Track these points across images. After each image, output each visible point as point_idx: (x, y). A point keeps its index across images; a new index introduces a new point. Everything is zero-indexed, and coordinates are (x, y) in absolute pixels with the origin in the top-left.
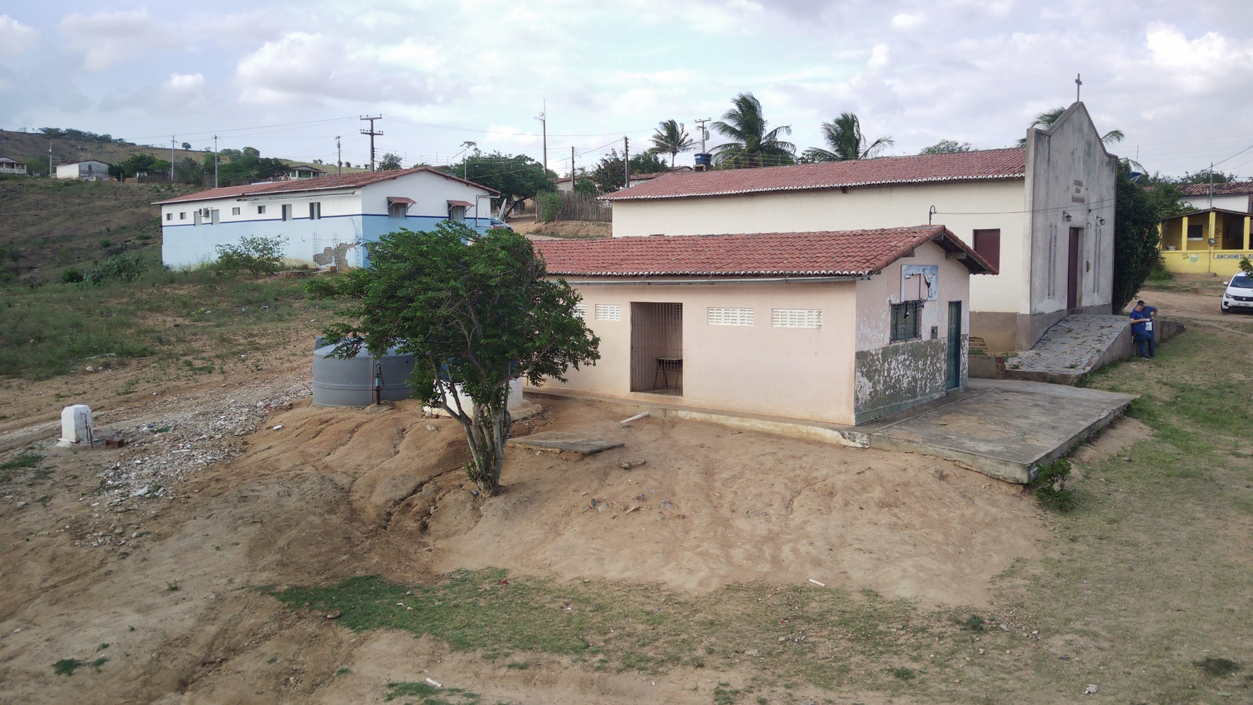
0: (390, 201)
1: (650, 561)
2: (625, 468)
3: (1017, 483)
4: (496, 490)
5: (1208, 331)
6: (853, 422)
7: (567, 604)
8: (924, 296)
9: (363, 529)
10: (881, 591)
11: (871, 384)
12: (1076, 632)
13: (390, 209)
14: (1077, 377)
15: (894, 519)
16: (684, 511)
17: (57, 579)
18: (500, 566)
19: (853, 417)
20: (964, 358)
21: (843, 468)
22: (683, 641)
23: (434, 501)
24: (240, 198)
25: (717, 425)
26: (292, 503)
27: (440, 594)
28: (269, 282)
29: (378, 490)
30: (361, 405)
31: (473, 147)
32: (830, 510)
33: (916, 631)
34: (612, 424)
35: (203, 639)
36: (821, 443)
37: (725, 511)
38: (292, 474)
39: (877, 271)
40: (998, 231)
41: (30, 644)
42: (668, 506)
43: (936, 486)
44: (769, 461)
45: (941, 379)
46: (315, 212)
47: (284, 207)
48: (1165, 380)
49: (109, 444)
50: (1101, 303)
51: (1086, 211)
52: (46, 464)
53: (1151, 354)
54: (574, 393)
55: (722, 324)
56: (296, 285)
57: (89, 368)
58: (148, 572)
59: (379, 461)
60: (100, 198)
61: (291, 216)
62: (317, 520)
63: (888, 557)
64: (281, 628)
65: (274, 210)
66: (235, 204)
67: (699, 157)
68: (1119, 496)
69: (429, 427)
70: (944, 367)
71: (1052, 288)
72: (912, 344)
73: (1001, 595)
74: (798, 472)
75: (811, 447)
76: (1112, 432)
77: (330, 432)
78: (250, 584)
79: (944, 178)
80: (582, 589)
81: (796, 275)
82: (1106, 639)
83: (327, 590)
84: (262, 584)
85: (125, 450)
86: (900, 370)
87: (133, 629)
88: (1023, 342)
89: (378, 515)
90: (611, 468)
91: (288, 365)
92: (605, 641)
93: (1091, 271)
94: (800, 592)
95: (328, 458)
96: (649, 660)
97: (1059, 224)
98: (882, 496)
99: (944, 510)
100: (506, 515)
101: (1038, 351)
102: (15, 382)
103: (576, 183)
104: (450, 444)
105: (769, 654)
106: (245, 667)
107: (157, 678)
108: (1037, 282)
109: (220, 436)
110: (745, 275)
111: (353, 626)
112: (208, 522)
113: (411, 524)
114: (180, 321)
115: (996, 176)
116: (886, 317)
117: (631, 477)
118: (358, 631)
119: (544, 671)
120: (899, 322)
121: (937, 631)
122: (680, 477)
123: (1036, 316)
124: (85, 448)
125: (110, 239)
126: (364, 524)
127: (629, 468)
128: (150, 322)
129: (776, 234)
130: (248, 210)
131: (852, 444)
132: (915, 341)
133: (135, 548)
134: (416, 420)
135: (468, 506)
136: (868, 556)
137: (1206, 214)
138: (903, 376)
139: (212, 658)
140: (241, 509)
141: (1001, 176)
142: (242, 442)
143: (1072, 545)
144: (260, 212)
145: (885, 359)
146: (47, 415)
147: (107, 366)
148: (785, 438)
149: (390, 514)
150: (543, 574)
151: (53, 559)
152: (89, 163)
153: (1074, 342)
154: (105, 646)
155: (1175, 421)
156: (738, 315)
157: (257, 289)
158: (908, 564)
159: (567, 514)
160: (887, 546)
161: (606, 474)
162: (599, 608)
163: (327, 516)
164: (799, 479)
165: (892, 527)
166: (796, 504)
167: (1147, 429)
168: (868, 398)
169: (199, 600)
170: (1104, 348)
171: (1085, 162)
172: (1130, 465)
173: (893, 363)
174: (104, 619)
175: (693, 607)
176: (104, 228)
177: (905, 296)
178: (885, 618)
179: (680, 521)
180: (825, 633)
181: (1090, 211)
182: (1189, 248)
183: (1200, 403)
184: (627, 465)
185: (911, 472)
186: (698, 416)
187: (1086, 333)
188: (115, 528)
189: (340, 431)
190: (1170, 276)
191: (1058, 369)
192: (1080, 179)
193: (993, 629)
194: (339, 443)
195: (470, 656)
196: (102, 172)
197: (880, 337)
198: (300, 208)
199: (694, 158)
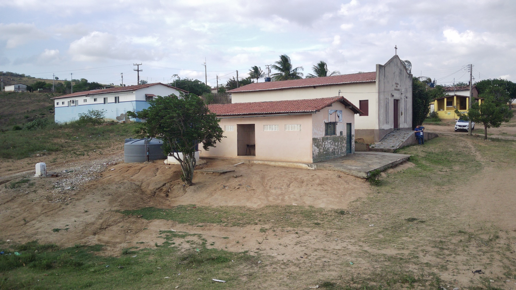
0: (146, 96)
1: (242, 201)
2: (235, 177)
3: (364, 178)
4: (191, 184)
5: (447, 137)
6: (312, 162)
7: (215, 212)
8: (337, 120)
9: (147, 196)
10: (315, 206)
11: (318, 149)
12: (372, 213)
13: (146, 99)
14: (394, 150)
15: (322, 188)
16: (254, 188)
17: (46, 211)
18: (193, 204)
19: (312, 160)
20: (353, 143)
21: (308, 175)
22: (252, 219)
23: (170, 188)
24: (86, 96)
25: (267, 165)
26: (122, 190)
27: (174, 210)
28: (99, 127)
29: (151, 186)
30: (142, 161)
31: (176, 77)
32: (302, 186)
33: (323, 215)
34: (231, 166)
35: (98, 223)
36: (301, 169)
37: (268, 188)
38: (120, 182)
39: (318, 111)
40: (368, 100)
41: (42, 226)
42: (249, 187)
43: (337, 179)
44: (283, 174)
45: (344, 150)
46: (117, 100)
47: (105, 99)
48: (424, 151)
49: (52, 176)
50: (408, 127)
51: (400, 94)
52: (31, 182)
53: (423, 143)
54: (217, 157)
55: (269, 130)
56: (110, 128)
57: (38, 155)
58: (76, 208)
59: (150, 178)
60: (23, 99)
61: (107, 102)
62: (131, 194)
63: (318, 198)
64: (123, 220)
65: (100, 100)
66: (85, 98)
67: (266, 79)
68: (397, 182)
69: (167, 168)
70: (345, 145)
71: (387, 121)
72: (333, 137)
73: (352, 206)
74: (292, 176)
75: (298, 170)
76: (402, 166)
77: (131, 170)
78: (111, 210)
79: (349, 82)
80: (220, 208)
81: (292, 113)
82: (381, 215)
83: (137, 211)
84: (115, 210)
85: (58, 178)
86: (329, 145)
87: (75, 221)
88: (377, 139)
89: (151, 193)
90: (230, 177)
91: (112, 153)
92: (227, 220)
93: (403, 115)
94: (290, 207)
95: (132, 177)
96: (241, 224)
97: (390, 98)
98: (319, 182)
99: (339, 186)
100: (195, 191)
101: (382, 142)
102: (10, 160)
103: (219, 89)
104: (175, 172)
105: (278, 221)
106: (114, 229)
107: (86, 232)
108: (381, 118)
109: (92, 173)
110: (275, 113)
111: (147, 219)
112: (93, 195)
113: (163, 195)
114: (67, 141)
115: (366, 81)
116: (323, 127)
117: (237, 180)
118: (149, 220)
119: (208, 227)
120: (328, 129)
121: (330, 214)
122: (253, 179)
123: (381, 130)
124: (44, 177)
125: (29, 115)
126: (147, 195)
127: (236, 177)
128: (55, 141)
129: (288, 101)
130: (90, 100)
131: (311, 168)
132: (334, 136)
133: (70, 202)
134: (162, 166)
135: (182, 189)
136: (312, 198)
137: (453, 97)
138: (330, 147)
139: (103, 227)
140: (104, 192)
141: (368, 81)
142: (101, 174)
143: (378, 194)
144: (95, 101)
145: (323, 141)
146: (26, 169)
147: (44, 154)
148: (290, 168)
149: (155, 192)
150: (207, 205)
151: (43, 206)
152: (18, 85)
153: (394, 139)
154: (68, 225)
155: (424, 162)
156: (274, 127)
157: (95, 129)
158: (325, 200)
159: (215, 190)
160: (319, 195)
161: (228, 179)
162: (225, 213)
163: (134, 193)
164: (292, 178)
165: (321, 190)
166: (291, 185)
167: (414, 165)
168: (317, 154)
169: (96, 214)
170: (404, 140)
171: (399, 76)
172: (404, 173)
173: (326, 143)
174: (65, 219)
175: (255, 211)
176: (26, 111)
177: (330, 120)
178: (315, 212)
179: (253, 191)
180: (295, 216)
181: (402, 94)
182: (447, 109)
183: (435, 157)
184: (236, 176)
185: (329, 175)
186: (260, 162)
187: (399, 136)
188: (62, 197)
189: (135, 169)
190: (440, 120)
191: (388, 148)
192: (397, 82)
193: (347, 214)
194: (135, 173)
195: (185, 224)
196: (24, 89)
197: (321, 134)
198: (111, 99)
199: (264, 79)
